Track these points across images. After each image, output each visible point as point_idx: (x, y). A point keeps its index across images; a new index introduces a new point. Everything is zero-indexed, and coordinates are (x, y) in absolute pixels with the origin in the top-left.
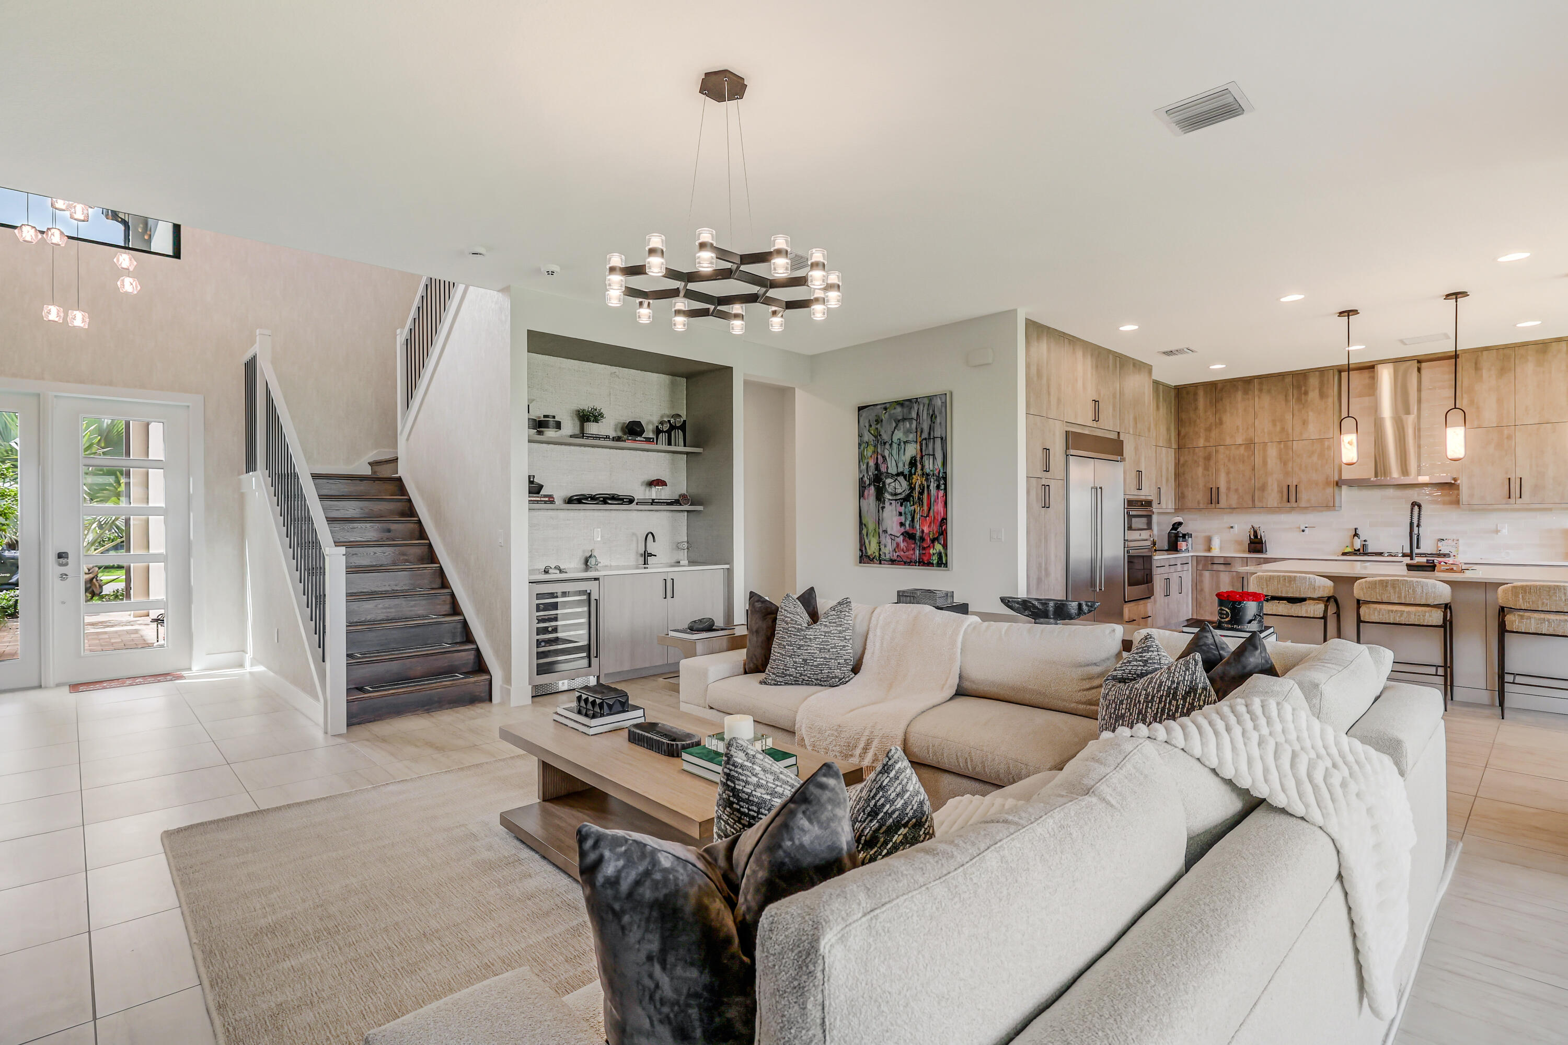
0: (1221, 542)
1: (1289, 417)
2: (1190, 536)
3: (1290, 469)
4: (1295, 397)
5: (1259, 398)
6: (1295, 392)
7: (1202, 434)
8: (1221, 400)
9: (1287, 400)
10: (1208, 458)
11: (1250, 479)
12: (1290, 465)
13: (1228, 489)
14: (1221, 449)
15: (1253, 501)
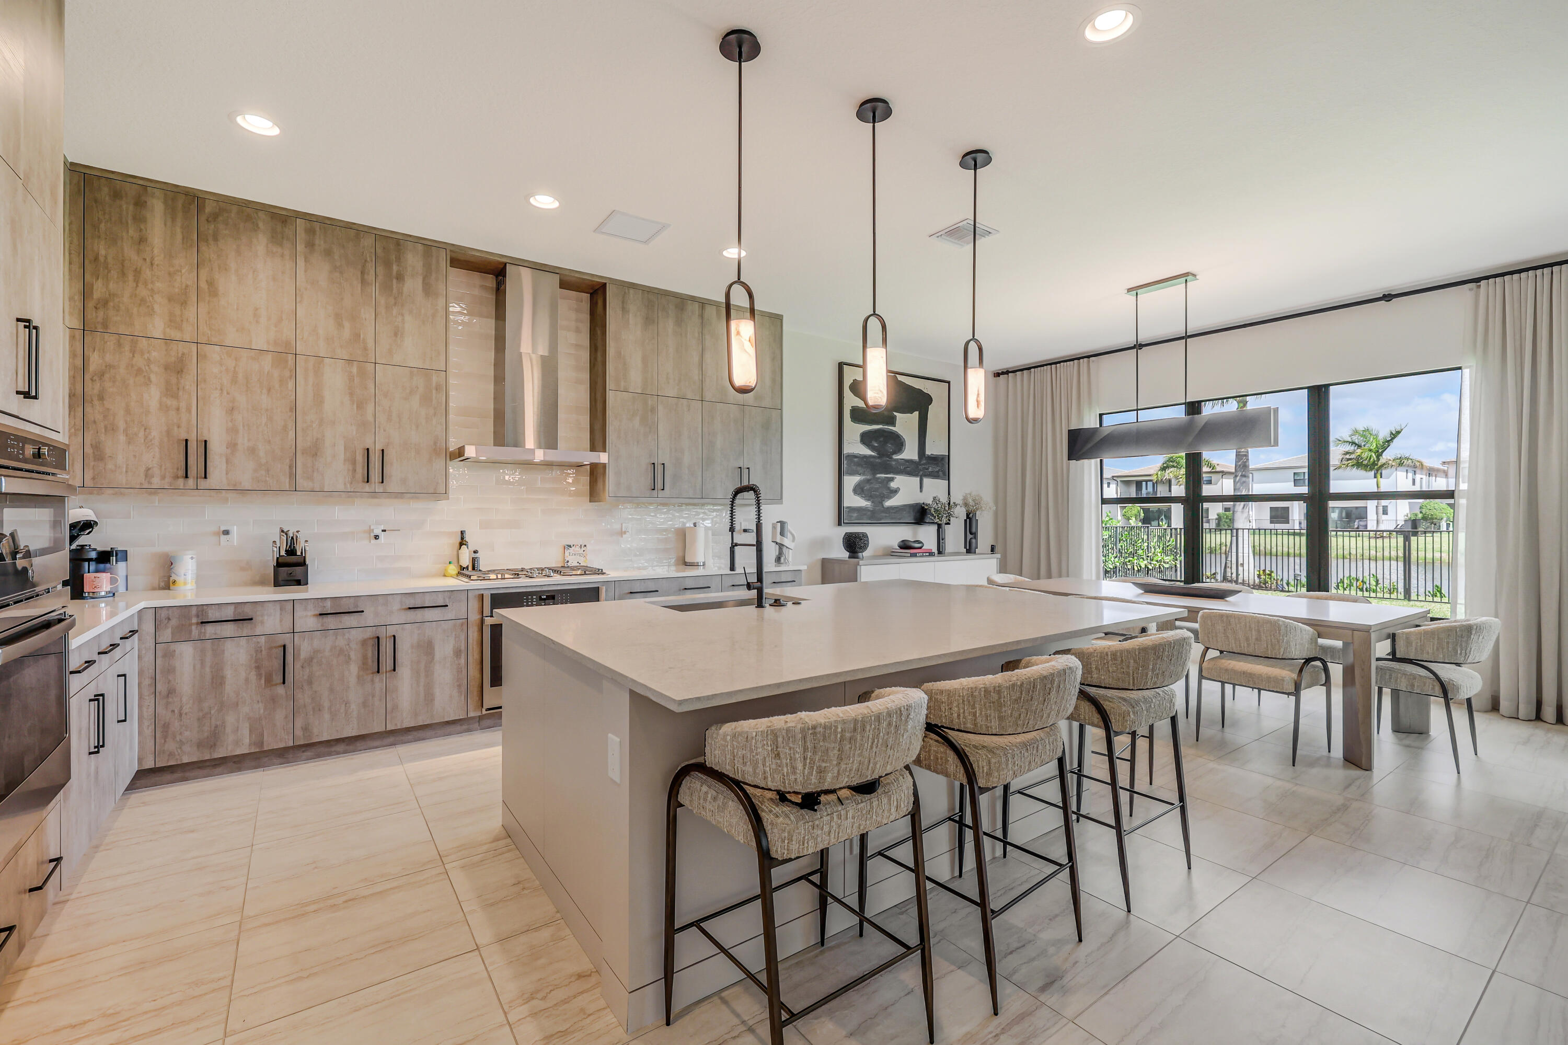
0: (200, 565)
1: (367, 314)
2: (123, 556)
3: (370, 418)
4: (380, 278)
5: (307, 260)
6: (381, 270)
7: (160, 305)
8: (216, 239)
9: (363, 282)
10: (177, 368)
11: (285, 428)
12: (370, 408)
13: (232, 446)
14: (214, 353)
15: (293, 476)
